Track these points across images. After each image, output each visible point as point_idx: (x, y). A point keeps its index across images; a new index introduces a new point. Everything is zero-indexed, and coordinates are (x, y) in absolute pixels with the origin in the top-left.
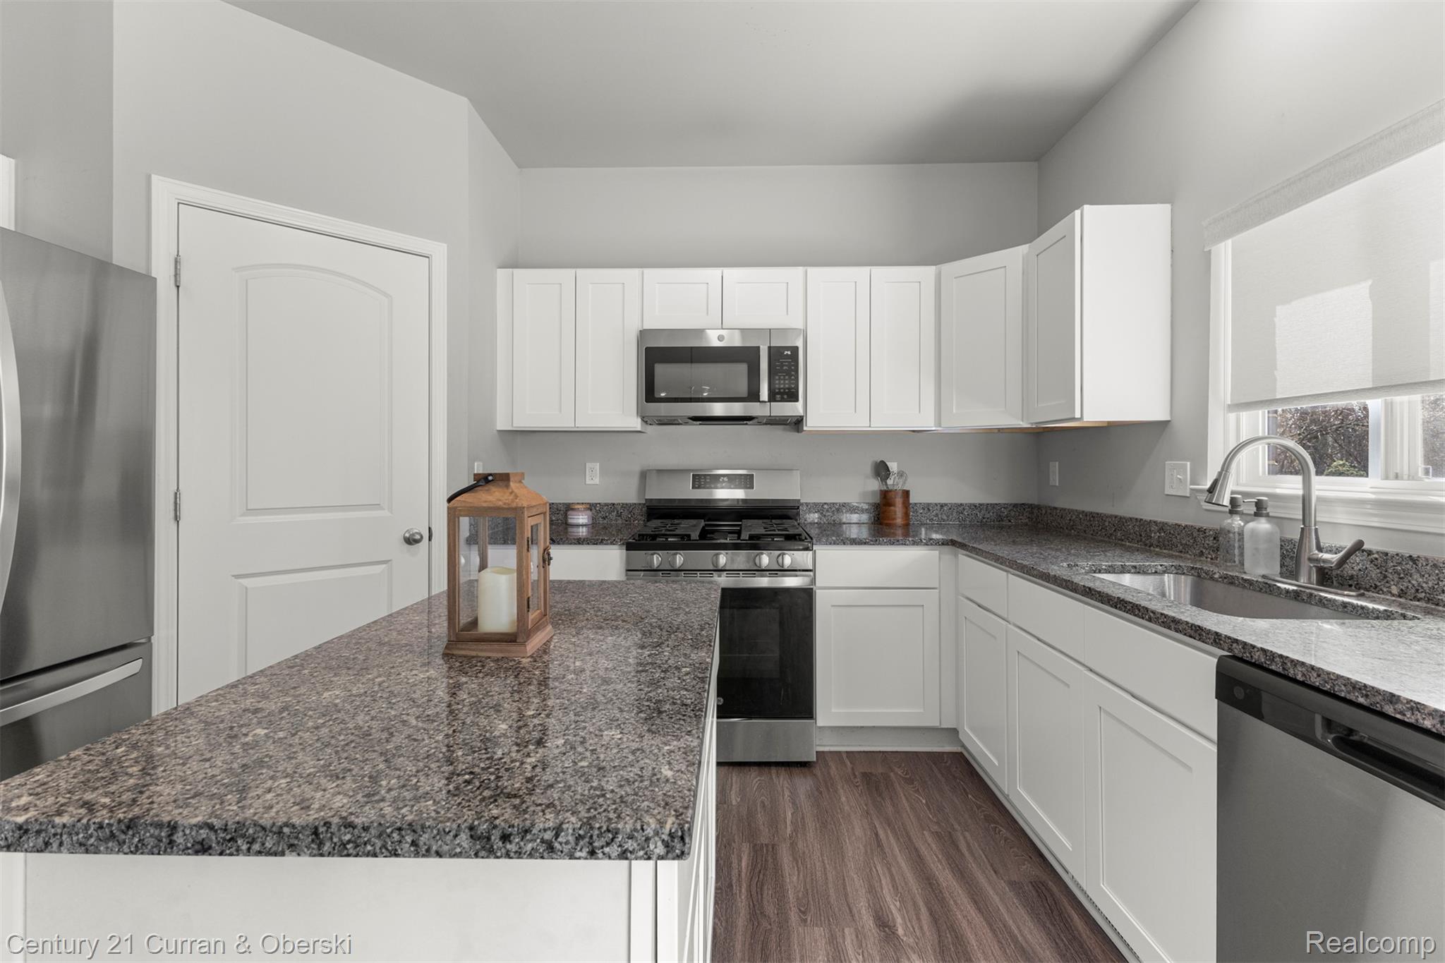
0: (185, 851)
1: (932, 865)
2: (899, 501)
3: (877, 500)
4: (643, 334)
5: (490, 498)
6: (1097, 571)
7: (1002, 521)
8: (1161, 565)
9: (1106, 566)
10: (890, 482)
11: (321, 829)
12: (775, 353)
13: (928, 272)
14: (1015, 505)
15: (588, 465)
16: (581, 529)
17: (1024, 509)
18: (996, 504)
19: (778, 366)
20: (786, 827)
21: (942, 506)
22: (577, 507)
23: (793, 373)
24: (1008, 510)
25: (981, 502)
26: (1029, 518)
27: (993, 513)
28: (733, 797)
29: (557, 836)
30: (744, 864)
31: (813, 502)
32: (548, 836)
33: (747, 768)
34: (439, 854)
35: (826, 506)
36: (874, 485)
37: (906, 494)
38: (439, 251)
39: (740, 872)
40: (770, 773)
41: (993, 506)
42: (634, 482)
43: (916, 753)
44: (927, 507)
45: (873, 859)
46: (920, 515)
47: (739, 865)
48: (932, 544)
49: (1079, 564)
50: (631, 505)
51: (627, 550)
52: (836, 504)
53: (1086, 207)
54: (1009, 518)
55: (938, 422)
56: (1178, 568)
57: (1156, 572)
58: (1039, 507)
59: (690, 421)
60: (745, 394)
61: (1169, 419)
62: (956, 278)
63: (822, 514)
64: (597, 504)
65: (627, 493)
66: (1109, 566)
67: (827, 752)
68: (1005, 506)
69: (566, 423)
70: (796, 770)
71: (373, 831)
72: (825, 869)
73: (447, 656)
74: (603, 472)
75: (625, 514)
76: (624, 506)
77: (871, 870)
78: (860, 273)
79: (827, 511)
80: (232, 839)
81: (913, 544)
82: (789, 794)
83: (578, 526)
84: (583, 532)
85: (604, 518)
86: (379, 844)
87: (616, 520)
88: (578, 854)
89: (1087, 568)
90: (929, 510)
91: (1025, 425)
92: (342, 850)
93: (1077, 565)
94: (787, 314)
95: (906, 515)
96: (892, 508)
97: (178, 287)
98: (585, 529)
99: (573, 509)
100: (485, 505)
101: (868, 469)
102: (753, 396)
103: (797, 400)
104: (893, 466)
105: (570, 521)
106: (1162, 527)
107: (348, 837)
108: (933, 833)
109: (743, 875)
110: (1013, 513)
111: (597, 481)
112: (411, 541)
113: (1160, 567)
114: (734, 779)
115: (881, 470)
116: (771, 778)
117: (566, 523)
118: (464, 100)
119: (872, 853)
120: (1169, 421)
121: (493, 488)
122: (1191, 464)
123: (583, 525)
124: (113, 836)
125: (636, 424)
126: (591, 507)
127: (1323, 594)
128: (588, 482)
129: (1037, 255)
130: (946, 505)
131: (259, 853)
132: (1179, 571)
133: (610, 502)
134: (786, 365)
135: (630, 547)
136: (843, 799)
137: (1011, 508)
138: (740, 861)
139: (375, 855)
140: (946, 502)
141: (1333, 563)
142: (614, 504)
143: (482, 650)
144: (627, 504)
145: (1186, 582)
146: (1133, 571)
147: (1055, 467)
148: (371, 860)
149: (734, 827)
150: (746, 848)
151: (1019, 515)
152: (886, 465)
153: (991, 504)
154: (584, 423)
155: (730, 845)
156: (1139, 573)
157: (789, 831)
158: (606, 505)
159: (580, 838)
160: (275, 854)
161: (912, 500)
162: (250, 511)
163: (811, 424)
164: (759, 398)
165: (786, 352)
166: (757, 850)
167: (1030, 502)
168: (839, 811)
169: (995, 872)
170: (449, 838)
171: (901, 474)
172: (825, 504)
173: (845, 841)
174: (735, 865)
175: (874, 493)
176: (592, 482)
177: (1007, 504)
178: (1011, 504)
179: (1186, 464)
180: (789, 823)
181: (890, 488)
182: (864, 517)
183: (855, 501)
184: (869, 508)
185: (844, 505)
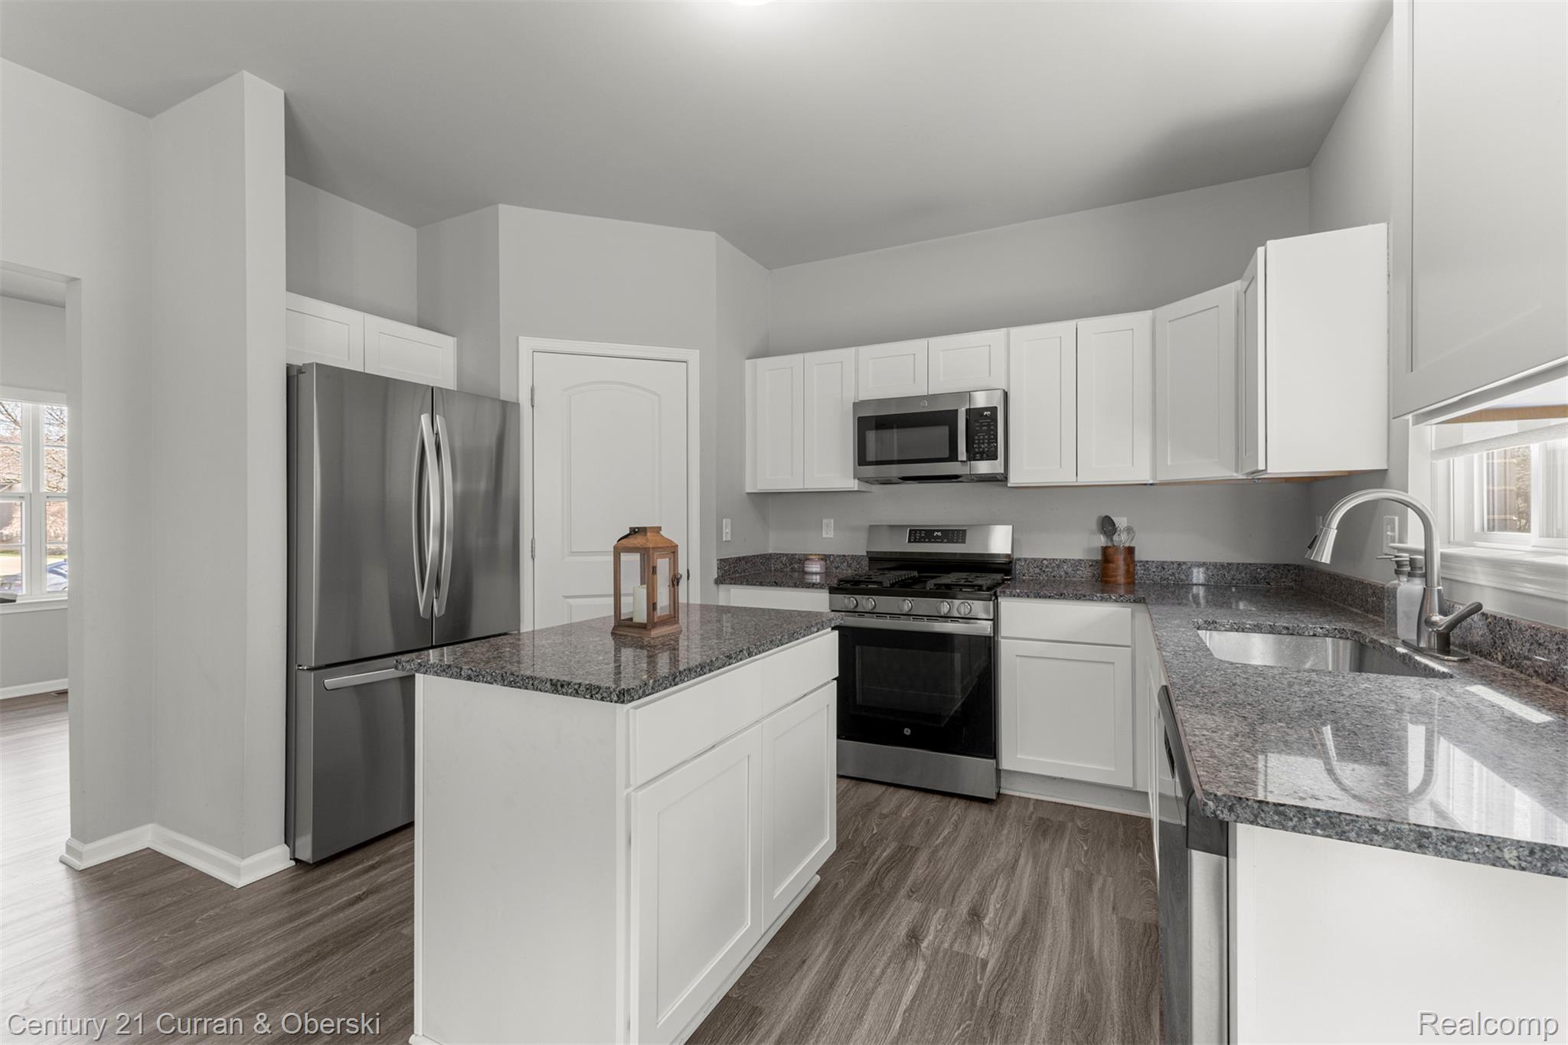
0: (464, 679)
1: (1053, 891)
2: (1124, 558)
3: (1100, 558)
4: (857, 405)
5: (635, 542)
6: (1240, 630)
7: (1258, 583)
8: (1321, 628)
9: (1251, 625)
10: (1115, 538)
11: (504, 675)
12: (974, 415)
13: (1141, 320)
14: (1276, 566)
15: (825, 521)
16: (814, 577)
17: (1289, 570)
18: (1250, 564)
19: (978, 426)
20: (937, 839)
22: (811, 557)
23: (992, 433)
24: (1266, 571)
25: (1230, 561)
26: (1295, 580)
27: (1246, 574)
28: (906, 811)
29: (579, 687)
30: (885, 854)
31: (1032, 557)
32: (576, 687)
33: (931, 795)
34: (541, 690)
35: (1045, 562)
36: (1101, 541)
37: (1130, 551)
38: (693, 356)
39: (878, 858)
40: (950, 802)
41: (1246, 566)
42: (863, 537)
43: (1111, 813)
45: (999, 875)
46: (1152, 574)
47: (881, 854)
48: (1122, 601)
49: (1218, 621)
50: (859, 557)
51: (830, 593)
52: (1057, 560)
54: (1267, 580)
55: (1154, 475)
56: (1342, 631)
57: (1314, 635)
58: (1303, 569)
59: (901, 481)
60: (947, 455)
61: (1386, 468)
62: (1170, 321)
63: (1041, 569)
64: (830, 555)
65: (857, 546)
66: (1255, 626)
67: (1017, 797)
68: (1263, 567)
70: (976, 804)
71: (520, 678)
72: (952, 870)
73: (613, 634)
74: (837, 527)
75: (854, 564)
76: (853, 557)
77: (992, 880)
79: (1047, 567)
80: (478, 676)
81: (1101, 600)
82: (957, 819)
83: (812, 573)
84: (817, 579)
85: (836, 568)
86: (522, 683)
87: (847, 570)
88: (587, 696)
89: (1227, 626)
90: (1164, 569)
91: (1240, 476)
92: (510, 685)
93: (1216, 623)
94: (990, 375)
96: (1111, 565)
97: (533, 407)
98: (818, 577)
99: (808, 559)
100: (632, 546)
101: (1093, 524)
102: (953, 457)
103: (996, 458)
104: (1121, 522)
105: (807, 569)
107: (512, 679)
108: (1074, 871)
109: (880, 860)
110: (1273, 575)
111: (831, 534)
113: (1319, 630)
114: (915, 800)
115: (1107, 525)
116: (948, 806)
117: (803, 571)
118: (713, 234)
119: (1002, 871)
120: (1387, 470)
121: (637, 535)
122: (1399, 519)
123: (816, 573)
124: (444, 670)
125: (853, 484)
126: (825, 558)
127: (1418, 658)
128: (824, 536)
129: (1245, 292)
130: (1184, 563)
131: (486, 682)
132: (1342, 634)
133: (842, 554)
134: (985, 426)
135: (833, 591)
136: (1005, 832)
137: (1270, 568)
138: (883, 851)
139: (520, 688)
140: (1185, 560)
141: (1440, 627)
142: (845, 556)
143: (629, 632)
144: (856, 556)
145: (1346, 647)
146: (1284, 632)
148: (519, 689)
149: (893, 831)
150: (894, 845)
151: (1281, 578)
152: (1112, 520)
153: (1243, 564)
154: (811, 486)
155: (882, 840)
156: (1292, 634)
157: (938, 842)
158: (839, 556)
159: (587, 689)
160: (490, 683)
161: (1139, 556)
162: (573, 553)
163: (1014, 480)
164: (957, 458)
165: (985, 413)
166: (901, 848)
167: (1297, 563)
168: (994, 838)
169: (1114, 909)
170: (544, 683)
171: (1129, 530)
172: (1045, 559)
173: (983, 858)
174: (877, 853)
176: (827, 536)
177: (1266, 564)
178: (1271, 564)
179: (1394, 519)
180: (942, 837)
181: (1115, 544)
182: (1086, 573)
183: (1077, 554)
184: (1093, 564)
185: (1065, 561)
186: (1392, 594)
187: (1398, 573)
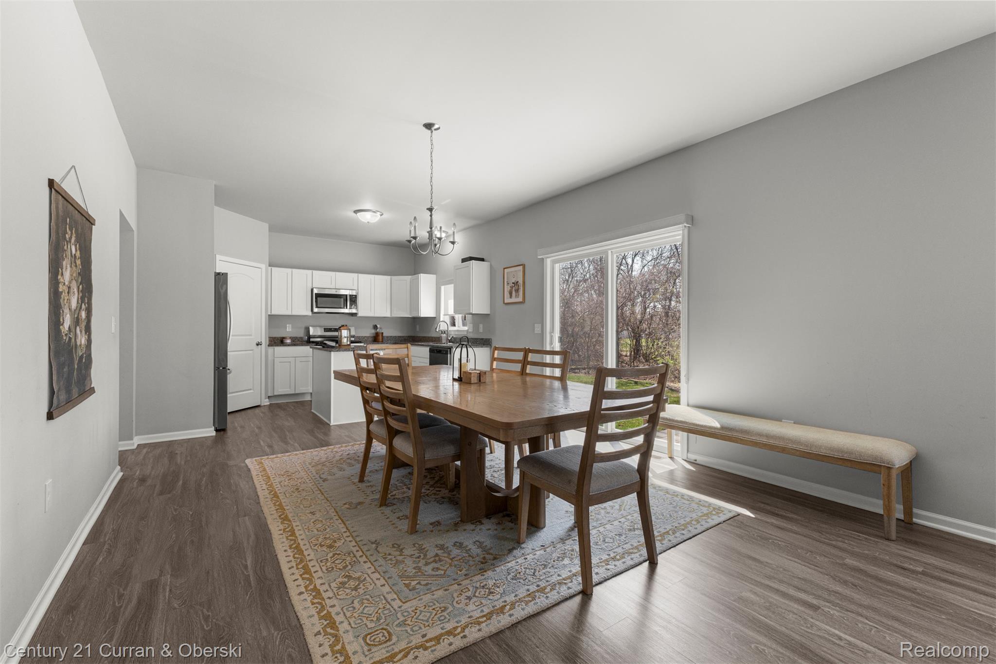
2: (381, 335)
3: (374, 335)
10: (378, 330)
12: (351, 296)
13: (388, 278)
14: (409, 336)
15: (288, 325)
17: (411, 337)
19: (352, 299)
21: (391, 337)
22: (288, 336)
23: (356, 301)
24: (407, 338)
26: (412, 339)
31: (357, 336)
36: (373, 331)
37: (382, 333)
38: (263, 266)
41: (403, 336)
42: (303, 331)
44: (387, 337)
46: (385, 339)
50: (302, 337)
52: (362, 337)
53: (421, 274)
55: (391, 315)
58: (414, 337)
59: (325, 313)
60: (343, 307)
62: (395, 280)
63: (359, 339)
68: (406, 336)
69: (289, 313)
74: (292, 328)
75: (300, 340)
76: (300, 337)
78: (372, 276)
83: (287, 343)
91: (410, 316)
94: (353, 286)
95: (382, 339)
96: (379, 337)
101: (371, 327)
102: (345, 307)
104: (378, 326)
106: (435, 337)
111: (290, 330)
112: (257, 345)
115: (375, 327)
118: (268, 224)
120: (435, 318)
125: (309, 314)
126: (290, 338)
128: (288, 330)
129: (413, 279)
134: (354, 299)
140: (392, 335)
142: (296, 337)
147: (418, 327)
154: (295, 313)
158: (294, 337)
161: (384, 335)
162: (233, 336)
163: (359, 315)
164: (347, 308)
165: (354, 296)
171: (381, 328)
175: (373, 333)
181: (378, 332)
182: (371, 339)
183: (368, 335)
184: (372, 337)
185: (365, 337)
186: (441, 337)
187: (442, 333)
